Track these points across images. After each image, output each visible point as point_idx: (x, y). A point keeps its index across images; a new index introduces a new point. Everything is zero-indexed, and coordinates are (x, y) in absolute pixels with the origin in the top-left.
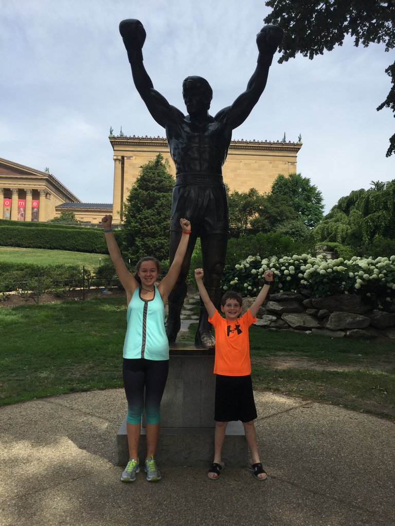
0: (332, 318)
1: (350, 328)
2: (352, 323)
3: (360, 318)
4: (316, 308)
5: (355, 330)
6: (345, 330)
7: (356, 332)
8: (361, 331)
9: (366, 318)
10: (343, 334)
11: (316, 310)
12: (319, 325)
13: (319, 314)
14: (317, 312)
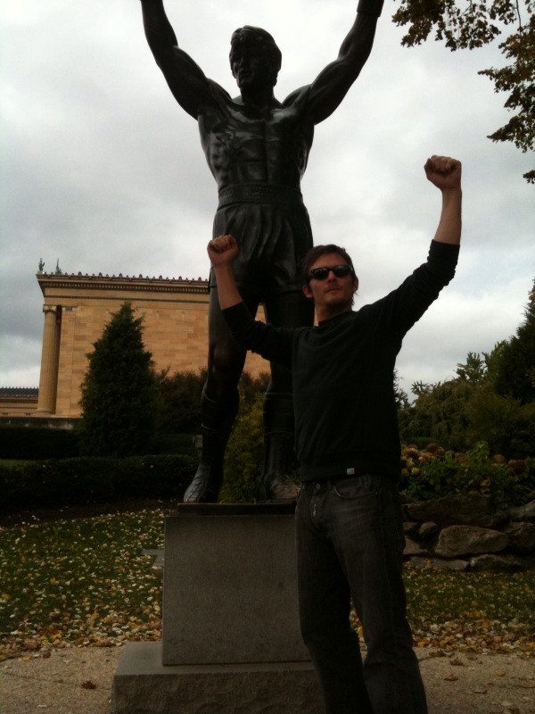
0: (443, 536)
1: (475, 552)
2: (478, 544)
3: (491, 534)
4: (414, 521)
5: (484, 557)
6: (466, 557)
7: (487, 559)
8: (495, 558)
9: (500, 533)
10: (465, 564)
11: (415, 524)
12: (421, 550)
13: (421, 531)
14: (418, 527)
